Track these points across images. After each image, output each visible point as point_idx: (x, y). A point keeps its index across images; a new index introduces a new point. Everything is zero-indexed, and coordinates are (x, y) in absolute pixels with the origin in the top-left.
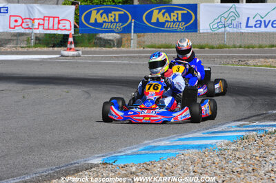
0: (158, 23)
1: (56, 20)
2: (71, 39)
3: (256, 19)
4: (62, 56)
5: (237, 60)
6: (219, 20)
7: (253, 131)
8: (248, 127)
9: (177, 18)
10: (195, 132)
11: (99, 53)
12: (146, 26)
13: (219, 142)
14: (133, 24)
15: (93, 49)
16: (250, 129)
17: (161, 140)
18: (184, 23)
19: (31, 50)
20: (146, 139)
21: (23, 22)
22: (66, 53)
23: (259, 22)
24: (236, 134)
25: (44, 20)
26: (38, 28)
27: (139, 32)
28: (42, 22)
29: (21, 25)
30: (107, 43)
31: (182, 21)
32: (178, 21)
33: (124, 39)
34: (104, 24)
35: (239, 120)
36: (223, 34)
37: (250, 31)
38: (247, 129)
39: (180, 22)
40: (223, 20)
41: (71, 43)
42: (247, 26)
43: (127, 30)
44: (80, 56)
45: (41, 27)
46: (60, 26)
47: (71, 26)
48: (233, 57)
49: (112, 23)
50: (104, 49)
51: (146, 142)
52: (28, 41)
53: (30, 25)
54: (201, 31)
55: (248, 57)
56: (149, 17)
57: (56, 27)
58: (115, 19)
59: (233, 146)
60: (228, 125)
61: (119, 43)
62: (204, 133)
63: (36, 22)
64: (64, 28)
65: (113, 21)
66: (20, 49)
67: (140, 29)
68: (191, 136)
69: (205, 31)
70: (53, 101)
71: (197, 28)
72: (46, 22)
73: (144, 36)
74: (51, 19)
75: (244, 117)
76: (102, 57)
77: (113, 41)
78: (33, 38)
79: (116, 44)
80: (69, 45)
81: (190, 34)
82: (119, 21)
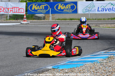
0: (61, 10)
1: (18, 9)
2: (25, 17)
3: (102, 8)
4: (21, 24)
5: (95, 25)
6: (86, 8)
9: (69, 8)
10: (87, 55)
11: (37, 22)
12: (56, 11)
13: (98, 59)
14: (50, 10)
15: (34, 21)
17: (74, 59)
18: (71, 10)
19: (8, 21)
21: (4, 9)
22: (23, 22)
23: (103, 9)
24: (105, 56)
25: (13, 8)
26: (10, 12)
27: (53, 13)
28: (12, 9)
29: (3, 11)
30: (39, 18)
31: (71, 9)
32: (69, 9)
34: (38, 10)
35: (104, 50)
36: (88, 14)
37: (99, 13)
38: (109, 54)
39: (70, 9)
40: (88, 8)
41: (25, 18)
42: (98, 11)
43: (48, 13)
44: (29, 24)
46: (20, 11)
47: (24, 11)
49: (41, 9)
50: (39, 21)
51: (68, 59)
53: (7, 11)
54: (79, 13)
55: (99, 23)
56: (57, 7)
57: (18, 11)
58: (42, 8)
59: (105, 61)
60: (100, 52)
61: (44, 18)
62: (91, 56)
63: (10, 9)
64: (21, 12)
65: (42, 9)
66: (3, 21)
67: (54, 12)
68: (86, 57)
69: (81, 13)
70: (24, 43)
71: (77, 12)
72: (14, 10)
73: (54, 15)
74: (16, 8)
75: (106, 49)
76: (38, 24)
77: (42, 17)
78: (8, 16)
79: (43, 19)
80: (24, 19)
81: (74, 14)
82: (44, 9)
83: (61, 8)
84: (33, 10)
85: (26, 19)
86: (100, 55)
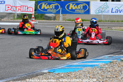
1: (26, 7)
2: (33, 16)
5: (107, 27)
6: (99, 9)
7: (115, 59)
8: (113, 57)
10: (90, 59)
11: (46, 22)
12: (67, 11)
13: (100, 64)
14: (61, 10)
15: (43, 21)
16: (114, 58)
17: (74, 62)
18: (83, 10)
19: (15, 20)
20: (68, 62)
21: (11, 8)
23: (117, 10)
24: (107, 60)
26: (18, 11)
28: (20, 8)
29: (11, 9)
30: (49, 18)
32: (81, 9)
33: (57, 17)
34: (48, 10)
35: (109, 54)
36: (101, 15)
37: (113, 14)
38: (113, 58)
40: (101, 9)
42: (112, 12)
43: (58, 13)
44: (37, 24)
45: (20, 10)
46: (28, 10)
47: (33, 10)
48: (105, 26)
49: (51, 9)
50: (48, 21)
51: (67, 63)
52: (14, 16)
53: (15, 10)
54: (91, 14)
55: (112, 26)
57: (26, 10)
59: (106, 66)
60: (104, 56)
61: (55, 18)
62: (93, 60)
63: (18, 8)
64: (30, 11)
65: (52, 8)
66: (10, 20)
67: (64, 12)
68: (87, 61)
69: (93, 14)
70: (26, 44)
71: (89, 12)
72: (22, 8)
73: (65, 15)
74: (24, 7)
75: (111, 53)
76: (47, 24)
77: (52, 17)
78: (16, 15)
79: (53, 19)
80: (32, 19)
81: (86, 15)
82: (55, 9)
83: (72, 8)
84: (42, 10)
85: (34, 19)
86: (103, 59)
